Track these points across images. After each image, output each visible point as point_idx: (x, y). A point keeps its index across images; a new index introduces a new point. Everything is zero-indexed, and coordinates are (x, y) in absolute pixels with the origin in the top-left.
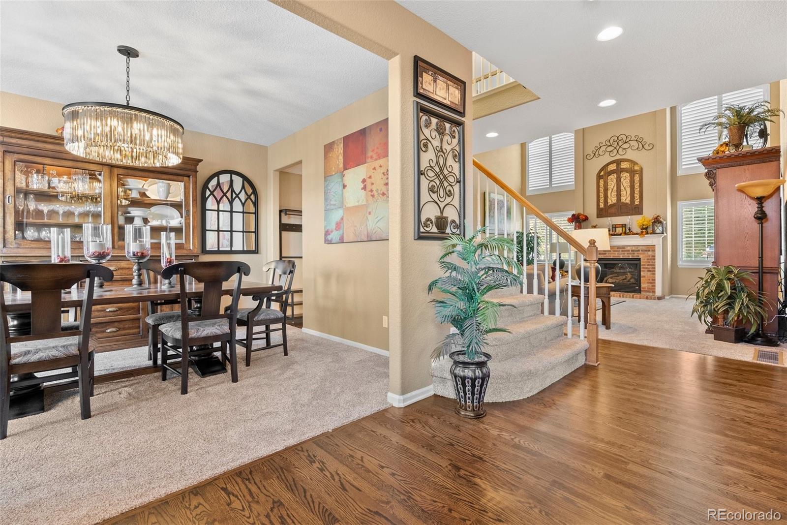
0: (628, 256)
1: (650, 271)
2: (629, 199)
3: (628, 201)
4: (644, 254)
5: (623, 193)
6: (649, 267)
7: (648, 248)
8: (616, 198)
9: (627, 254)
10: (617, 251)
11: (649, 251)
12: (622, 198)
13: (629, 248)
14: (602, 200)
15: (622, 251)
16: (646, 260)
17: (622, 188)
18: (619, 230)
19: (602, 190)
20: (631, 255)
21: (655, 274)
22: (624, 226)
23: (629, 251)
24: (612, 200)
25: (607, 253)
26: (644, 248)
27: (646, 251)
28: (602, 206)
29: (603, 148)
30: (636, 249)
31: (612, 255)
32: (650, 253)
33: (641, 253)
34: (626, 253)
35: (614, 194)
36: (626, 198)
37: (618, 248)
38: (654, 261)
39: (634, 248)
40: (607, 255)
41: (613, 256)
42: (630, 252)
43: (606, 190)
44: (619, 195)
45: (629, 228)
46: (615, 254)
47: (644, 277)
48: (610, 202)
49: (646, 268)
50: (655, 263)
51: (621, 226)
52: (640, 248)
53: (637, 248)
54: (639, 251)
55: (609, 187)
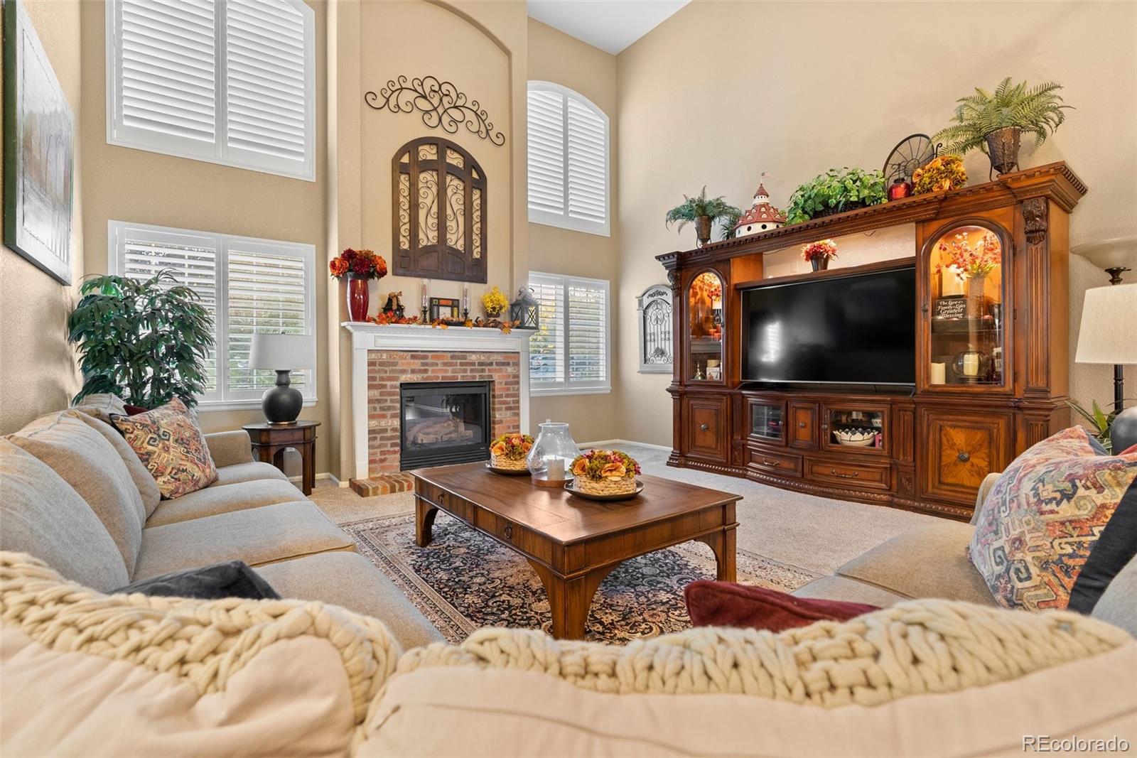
0: (474, 377)
1: (509, 409)
2: (461, 242)
3: (460, 246)
4: (500, 371)
5: (451, 224)
6: (509, 399)
7: (506, 357)
8: (436, 234)
9: (472, 371)
10: (451, 364)
11: (508, 364)
12: (448, 236)
13: (474, 358)
14: (405, 230)
15: (462, 364)
16: (504, 386)
17: (449, 211)
18: (445, 313)
19: (405, 203)
20: (477, 375)
21: (518, 414)
22: (454, 304)
23: (473, 364)
24: (428, 236)
25: (430, 369)
26: (500, 358)
27: (504, 364)
28: (405, 245)
29: (408, 96)
30: (486, 361)
31: (440, 375)
32: (510, 369)
33: (496, 371)
34: (469, 368)
35: (432, 221)
36: (455, 239)
37: (452, 357)
38: (516, 387)
39: (483, 358)
40: (430, 374)
41: (443, 378)
42: (477, 367)
43: (414, 207)
44: (442, 228)
45: (466, 310)
46: (446, 371)
47: (501, 422)
48: (423, 242)
49: (505, 403)
50: (518, 389)
51: (450, 303)
52: (494, 358)
53: (488, 358)
54: (491, 364)
55: (420, 200)
